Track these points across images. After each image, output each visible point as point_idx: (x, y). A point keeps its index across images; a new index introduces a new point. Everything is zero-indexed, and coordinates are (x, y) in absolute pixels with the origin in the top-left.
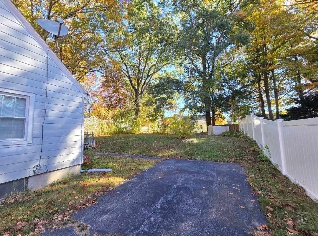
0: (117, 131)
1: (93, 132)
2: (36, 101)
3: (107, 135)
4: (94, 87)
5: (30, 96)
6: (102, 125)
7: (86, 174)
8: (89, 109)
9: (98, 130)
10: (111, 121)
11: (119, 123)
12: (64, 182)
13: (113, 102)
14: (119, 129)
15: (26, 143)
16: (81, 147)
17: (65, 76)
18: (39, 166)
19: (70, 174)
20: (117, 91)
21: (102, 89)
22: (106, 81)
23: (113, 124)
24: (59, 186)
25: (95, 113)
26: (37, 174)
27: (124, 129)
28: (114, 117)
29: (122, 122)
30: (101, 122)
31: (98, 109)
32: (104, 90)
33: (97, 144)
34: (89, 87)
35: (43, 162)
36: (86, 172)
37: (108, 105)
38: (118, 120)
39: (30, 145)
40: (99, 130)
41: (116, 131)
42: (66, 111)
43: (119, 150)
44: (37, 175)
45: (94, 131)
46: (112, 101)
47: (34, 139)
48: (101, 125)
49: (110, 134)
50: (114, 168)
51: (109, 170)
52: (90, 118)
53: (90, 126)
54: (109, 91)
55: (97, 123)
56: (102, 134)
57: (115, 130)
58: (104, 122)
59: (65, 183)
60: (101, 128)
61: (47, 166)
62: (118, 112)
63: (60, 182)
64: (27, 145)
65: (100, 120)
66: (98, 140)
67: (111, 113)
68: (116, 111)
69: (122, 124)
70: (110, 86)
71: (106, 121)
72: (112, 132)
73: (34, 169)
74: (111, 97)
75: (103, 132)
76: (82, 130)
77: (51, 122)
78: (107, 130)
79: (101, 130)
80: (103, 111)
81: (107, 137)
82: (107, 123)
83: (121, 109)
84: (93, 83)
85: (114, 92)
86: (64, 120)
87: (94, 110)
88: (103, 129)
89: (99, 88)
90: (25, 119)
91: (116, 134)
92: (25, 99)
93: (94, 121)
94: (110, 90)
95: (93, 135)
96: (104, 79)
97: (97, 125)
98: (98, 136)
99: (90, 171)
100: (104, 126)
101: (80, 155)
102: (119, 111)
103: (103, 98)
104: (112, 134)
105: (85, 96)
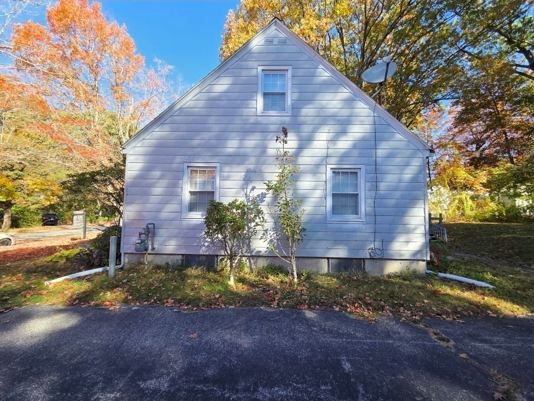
0: (501, 214)
1: (441, 215)
2: (367, 173)
3: (474, 222)
4: (436, 131)
5: (360, 169)
6: (461, 201)
7: (436, 278)
8: (429, 174)
9: (450, 211)
10: (484, 193)
11: (507, 198)
12: (403, 276)
13: (487, 151)
14: (507, 211)
15: (361, 220)
16: (425, 234)
17: (396, 131)
18: (373, 248)
19: (411, 269)
20: (497, 122)
21: (456, 130)
22: (466, 109)
23: (489, 200)
24: (398, 280)
25: (443, 180)
26: (374, 257)
27: (525, 211)
28: (493, 185)
29: (518, 195)
30: (458, 197)
31: (448, 171)
32: (461, 132)
33: (450, 237)
34: (426, 134)
35: (378, 245)
36: (436, 275)
37: (473, 159)
38: (504, 189)
39: (363, 223)
40: (454, 211)
41: (499, 216)
42: (400, 181)
43: (511, 256)
44: (373, 259)
45: (443, 213)
46: (484, 150)
47: (367, 217)
48: (457, 201)
49: (481, 221)
50: (497, 284)
51: (483, 284)
52: (432, 190)
53: (433, 203)
54: (474, 129)
55: (448, 197)
56: (460, 220)
57: (497, 214)
58: (466, 195)
59: (404, 279)
60: (458, 208)
61: (382, 250)
62: (505, 172)
63: (399, 276)
64: (361, 223)
65: (455, 192)
66: (453, 229)
67: (483, 176)
68: (496, 171)
69: (517, 199)
70: (477, 118)
71: (470, 193)
72: (487, 216)
73: (370, 251)
74: (479, 142)
75: (463, 215)
76: (424, 209)
77: (384, 198)
78: (474, 211)
79: (457, 212)
80: (462, 174)
81: (473, 225)
82: (472, 198)
83: (512, 163)
84: (436, 124)
85: (489, 128)
86: (398, 194)
87: (439, 174)
88: (463, 209)
89: (450, 130)
90: (358, 194)
91: (500, 220)
92: (357, 172)
93: (441, 195)
94: (478, 126)
95: (441, 219)
96: (460, 108)
97: (449, 202)
98: (451, 223)
99: (442, 275)
100: (465, 205)
101: (424, 246)
102: (507, 169)
103: (460, 148)
104: (487, 220)
105: (428, 153)
